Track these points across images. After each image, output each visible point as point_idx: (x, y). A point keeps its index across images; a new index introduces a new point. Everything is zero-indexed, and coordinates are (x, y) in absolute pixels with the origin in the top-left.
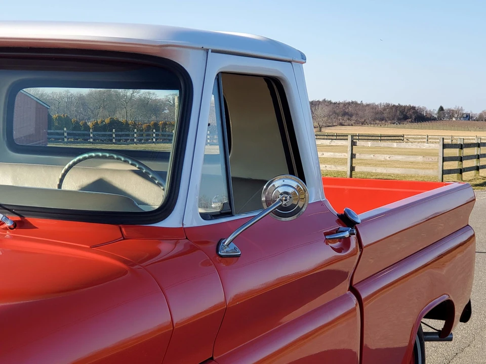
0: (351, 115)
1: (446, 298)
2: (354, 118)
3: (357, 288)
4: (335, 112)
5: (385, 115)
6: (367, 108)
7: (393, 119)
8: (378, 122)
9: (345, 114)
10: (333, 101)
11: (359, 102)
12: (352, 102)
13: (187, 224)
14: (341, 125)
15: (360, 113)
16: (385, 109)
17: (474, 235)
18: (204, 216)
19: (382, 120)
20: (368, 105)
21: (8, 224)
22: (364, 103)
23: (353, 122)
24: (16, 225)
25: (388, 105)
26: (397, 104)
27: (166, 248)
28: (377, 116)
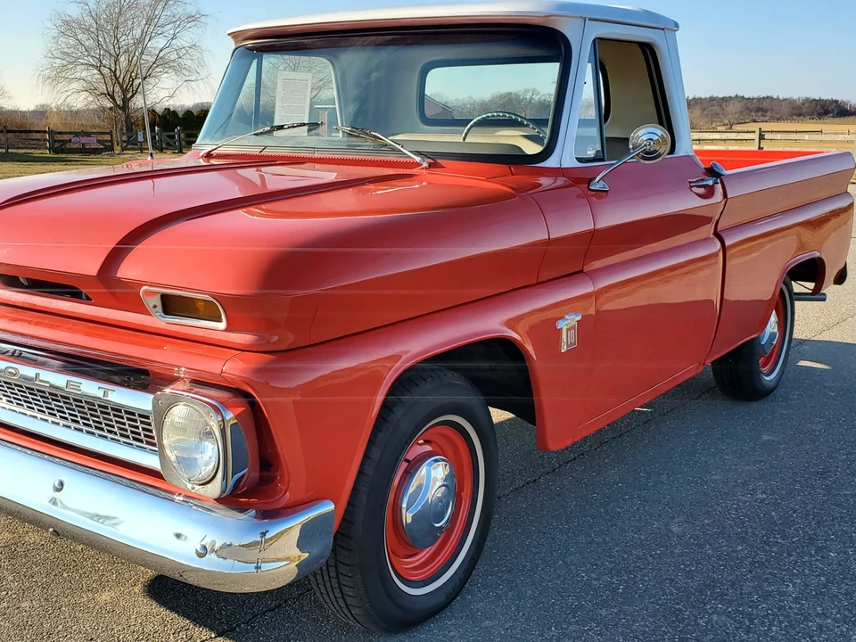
0: (766, 111)
1: (818, 254)
2: (768, 114)
3: (723, 235)
4: (748, 108)
5: (804, 110)
6: (783, 103)
7: (813, 114)
8: (795, 117)
9: (759, 110)
10: (746, 96)
11: (775, 97)
12: (768, 97)
13: (565, 165)
14: (754, 121)
15: (776, 109)
16: (803, 104)
17: (852, 204)
18: (579, 160)
19: (800, 115)
20: (784, 100)
21: (425, 165)
22: (781, 98)
23: (767, 118)
24: (430, 165)
25: (807, 99)
26: (818, 98)
27: (545, 182)
28: (795, 111)
